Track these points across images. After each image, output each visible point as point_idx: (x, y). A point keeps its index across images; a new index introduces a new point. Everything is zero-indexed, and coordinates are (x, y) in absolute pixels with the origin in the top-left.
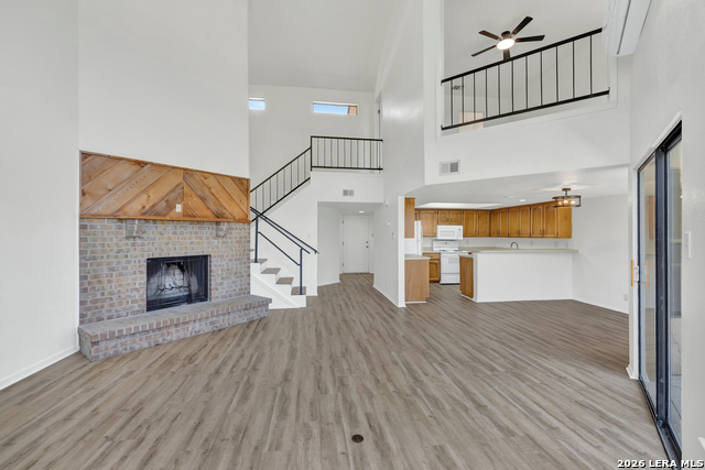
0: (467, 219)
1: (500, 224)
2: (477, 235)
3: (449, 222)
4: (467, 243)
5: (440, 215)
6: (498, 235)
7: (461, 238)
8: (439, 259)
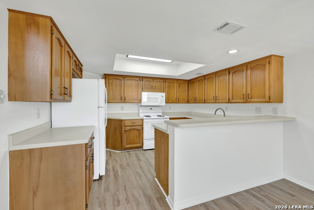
0: (169, 87)
1: (197, 91)
2: (177, 101)
3: (153, 89)
4: (170, 108)
5: (145, 83)
6: (195, 101)
7: (164, 104)
8: (142, 125)
